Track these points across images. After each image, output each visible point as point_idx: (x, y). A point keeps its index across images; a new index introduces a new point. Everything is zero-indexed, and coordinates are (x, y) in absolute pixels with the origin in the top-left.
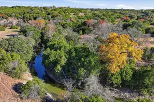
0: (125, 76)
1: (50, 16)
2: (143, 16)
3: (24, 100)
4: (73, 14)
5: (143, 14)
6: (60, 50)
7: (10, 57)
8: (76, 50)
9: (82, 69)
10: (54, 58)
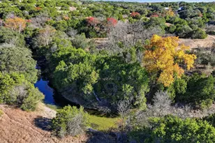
0: (180, 89)
1: (26, 12)
2: (152, 10)
3: (63, 139)
4: (60, 8)
5: (151, 8)
6: (83, 62)
7: (11, 80)
8: (107, 60)
9: (128, 86)
10: (76, 75)
